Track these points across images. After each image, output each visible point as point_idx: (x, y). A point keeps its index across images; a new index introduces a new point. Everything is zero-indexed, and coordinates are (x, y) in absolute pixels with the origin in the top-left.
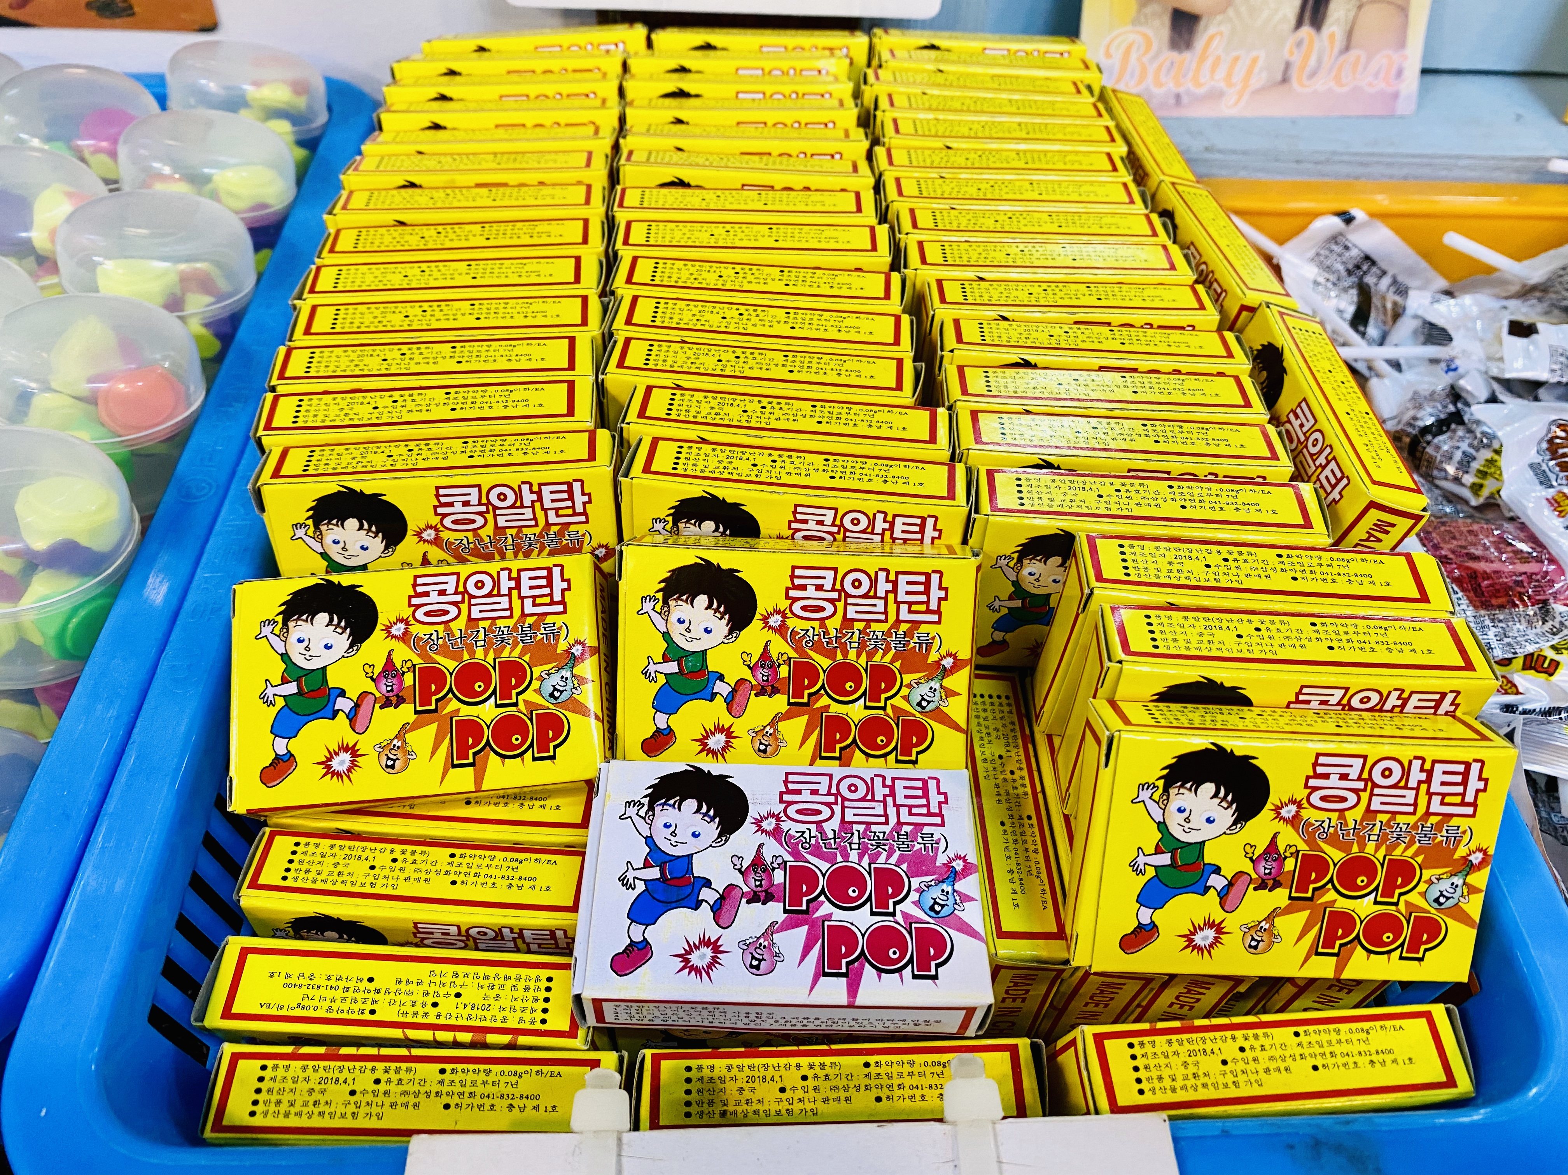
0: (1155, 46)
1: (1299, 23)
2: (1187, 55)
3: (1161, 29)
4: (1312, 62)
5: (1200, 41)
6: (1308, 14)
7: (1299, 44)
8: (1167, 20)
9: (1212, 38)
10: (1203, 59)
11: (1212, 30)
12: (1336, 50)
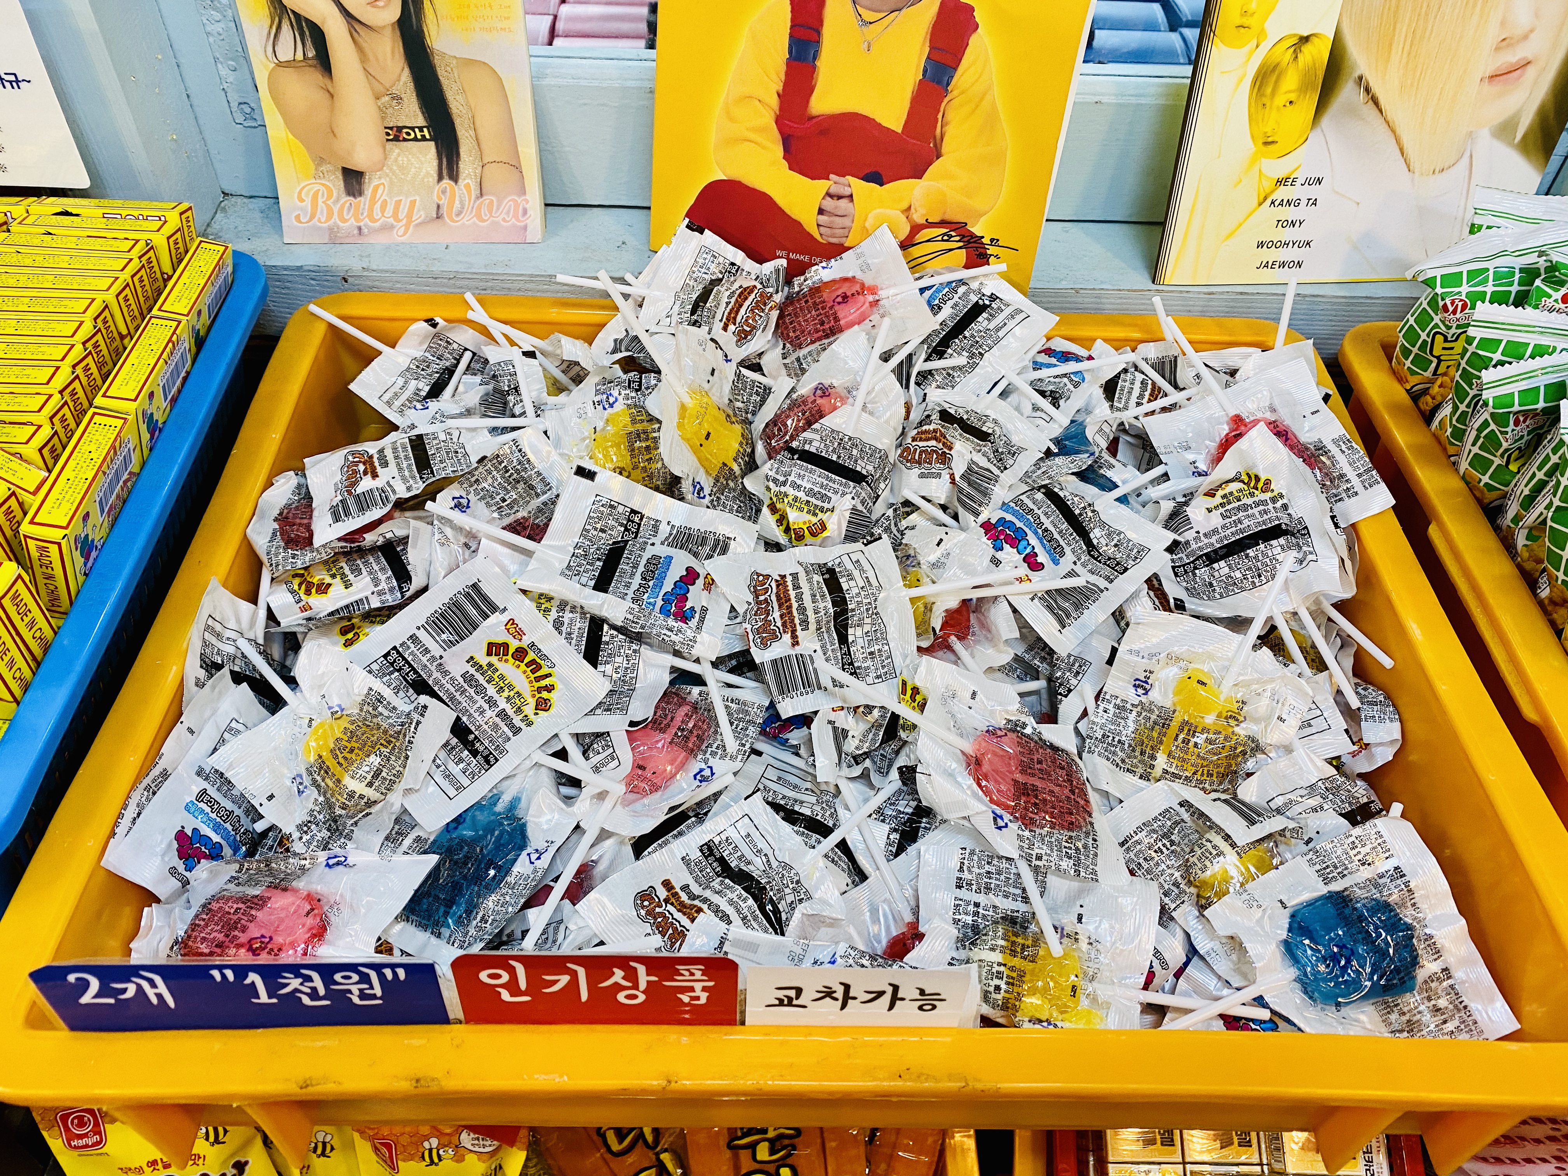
0: (335, 194)
1: (440, 178)
2: (361, 199)
3: (337, 183)
4: (457, 204)
5: (368, 190)
6: (445, 172)
7: (444, 192)
8: (339, 175)
9: (376, 188)
10: (373, 202)
11: (375, 182)
12: (473, 197)
